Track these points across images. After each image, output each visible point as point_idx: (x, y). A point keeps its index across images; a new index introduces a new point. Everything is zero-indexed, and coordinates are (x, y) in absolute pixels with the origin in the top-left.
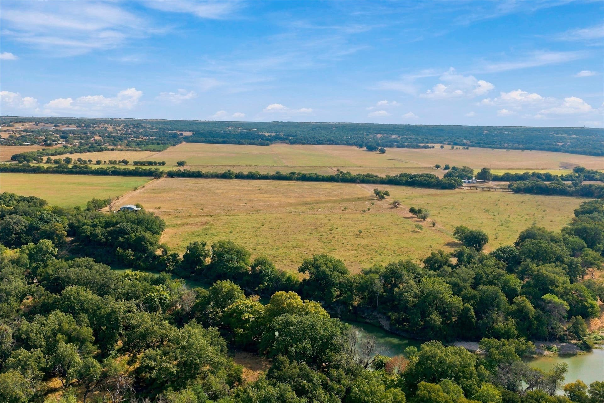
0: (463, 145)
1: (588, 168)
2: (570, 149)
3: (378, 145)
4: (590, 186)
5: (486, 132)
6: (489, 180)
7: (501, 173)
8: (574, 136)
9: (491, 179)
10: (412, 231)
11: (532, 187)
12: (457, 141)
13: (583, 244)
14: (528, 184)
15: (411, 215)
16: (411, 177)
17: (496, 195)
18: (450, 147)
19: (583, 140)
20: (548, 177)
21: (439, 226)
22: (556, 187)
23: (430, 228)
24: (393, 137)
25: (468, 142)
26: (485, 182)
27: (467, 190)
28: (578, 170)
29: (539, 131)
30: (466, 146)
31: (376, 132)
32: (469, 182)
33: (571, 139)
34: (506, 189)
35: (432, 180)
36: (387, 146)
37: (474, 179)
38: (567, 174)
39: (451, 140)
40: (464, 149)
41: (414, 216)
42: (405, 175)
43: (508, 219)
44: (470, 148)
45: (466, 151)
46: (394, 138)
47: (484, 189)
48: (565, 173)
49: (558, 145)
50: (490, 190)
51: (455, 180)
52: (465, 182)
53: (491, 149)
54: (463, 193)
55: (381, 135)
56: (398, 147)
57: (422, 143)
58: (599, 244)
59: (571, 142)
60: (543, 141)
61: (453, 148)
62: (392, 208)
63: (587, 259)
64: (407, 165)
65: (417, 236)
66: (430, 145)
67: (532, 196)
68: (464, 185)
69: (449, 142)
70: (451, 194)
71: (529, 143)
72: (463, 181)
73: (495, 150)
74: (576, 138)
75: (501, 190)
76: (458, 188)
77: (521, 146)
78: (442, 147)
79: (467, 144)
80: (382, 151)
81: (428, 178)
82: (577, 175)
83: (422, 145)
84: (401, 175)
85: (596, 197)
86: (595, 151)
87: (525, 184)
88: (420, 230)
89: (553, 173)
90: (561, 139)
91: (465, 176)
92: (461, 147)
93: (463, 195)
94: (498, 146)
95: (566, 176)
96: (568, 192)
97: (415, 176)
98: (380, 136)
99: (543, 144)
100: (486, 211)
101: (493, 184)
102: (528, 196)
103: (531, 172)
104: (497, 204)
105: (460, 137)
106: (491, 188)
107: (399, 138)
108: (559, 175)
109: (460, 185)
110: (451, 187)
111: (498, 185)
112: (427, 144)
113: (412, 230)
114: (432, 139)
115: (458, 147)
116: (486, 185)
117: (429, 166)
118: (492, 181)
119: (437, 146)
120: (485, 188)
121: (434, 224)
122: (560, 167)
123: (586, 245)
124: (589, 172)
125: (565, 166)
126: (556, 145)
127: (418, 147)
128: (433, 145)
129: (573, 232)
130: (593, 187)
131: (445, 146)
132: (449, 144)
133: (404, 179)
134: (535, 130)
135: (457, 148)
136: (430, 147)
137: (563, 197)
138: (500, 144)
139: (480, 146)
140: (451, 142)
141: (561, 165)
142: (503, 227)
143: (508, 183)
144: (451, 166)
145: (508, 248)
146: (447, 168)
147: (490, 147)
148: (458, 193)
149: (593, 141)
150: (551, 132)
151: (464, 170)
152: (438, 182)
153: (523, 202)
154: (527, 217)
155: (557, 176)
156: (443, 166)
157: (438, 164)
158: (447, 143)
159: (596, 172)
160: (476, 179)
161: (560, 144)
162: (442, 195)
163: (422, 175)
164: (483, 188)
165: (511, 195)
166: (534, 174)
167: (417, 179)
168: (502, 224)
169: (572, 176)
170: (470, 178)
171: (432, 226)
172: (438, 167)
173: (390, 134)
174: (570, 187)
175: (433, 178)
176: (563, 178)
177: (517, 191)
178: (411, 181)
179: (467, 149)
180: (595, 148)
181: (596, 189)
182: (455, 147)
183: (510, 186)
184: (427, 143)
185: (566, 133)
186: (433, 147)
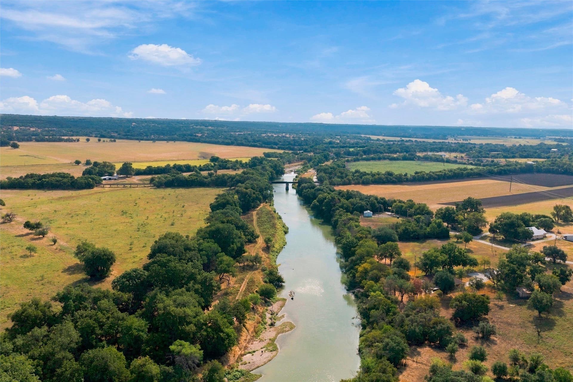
0: (111, 137)
1: (222, 157)
2: (207, 139)
3: (11, 138)
4: (224, 175)
5: (134, 124)
6: (131, 174)
7: (143, 166)
8: (210, 128)
9: (133, 173)
10: (21, 257)
11: (173, 180)
12: (104, 133)
13: (217, 249)
14: (169, 177)
15: (27, 231)
16: (40, 178)
17: (138, 192)
18: (97, 139)
19: (217, 131)
20: (188, 168)
21: (62, 243)
22: (195, 179)
23: (49, 247)
24: (32, 129)
25: (116, 135)
26: (127, 177)
27: (107, 188)
28: (214, 159)
29: (182, 123)
30: (113, 139)
31: (11, 124)
32: (110, 179)
33: (208, 130)
34: (147, 184)
35: (65, 180)
36: (23, 140)
37: (115, 174)
38: (205, 164)
39: (98, 133)
40: (112, 141)
41: (31, 231)
42: (32, 176)
43: (146, 221)
44: (117, 140)
45: (114, 143)
46: (33, 131)
47: (126, 186)
48: (203, 163)
49: (198, 136)
50: (132, 186)
51: (93, 179)
52: (105, 179)
53: (138, 141)
54: (102, 193)
55: (18, 128)
56: (37, 141)
57: (66, 136)
58: (233, 244)
59: (207, 133)
60: (185, 132)
61: (99, 140)
62: (4, 223)
63: (222, 267)
64: (41, 162)
65: (28, 263)
66: (74, 138)
67: (173, 190)
68: (104, 182)
69: (95, 134)
70: (89, 195)
71: (173, 135)
72: (103, 178)
73: (141, 141)
74: (212, 130)
75: (143, 186)
76: (96, 186)
77: (166, 137)
78: (88, 140)
79: (114, 136)
80: (15, 146)
81: (60, 179)
82: (212, 164)
83: (66, 138)
84: (27, 176)
85: (229, 186)
86: (226, 141)
87: (166, 178)
88: (33, 253)
89: (192, 163)
90: (200, 131)
91: (105, 172)
92: (108, 140)
93: (101, 195)
94: (145, 137)
95: (204, 166)
96: (205, 183)
97: (44, 176)
98: (16, 128)
99: (185, 135)
100: (124, 213)
101: (136, 179)
102: (169, 191)
103: (172, 164)
104: (136, 204)
105: (108, 129)
106: (133, 184)
107: (39, 131)
108: (198, 166)
109: (98, 183)
110: (89, 186)
111: (141, 180)
112: (71, 138)
113: (22, 254)
114: (77, 132)
115: (105, 139)
116: (128, 181)
117: (69, 161)
118: (134, 175)
119: (83, 139)
120: (126, 184)
121: (55, 241)
122: (199, 157)
123: (220, 249)
124: (222, 161)
125: (203, 156)
126: (195, 136)
127: (60, 140)
128: (78, 137)
129: (207, 236)
130: (226, 177)
131: (91, 139)
132: (96, 137)
133: (30, 181)
134: (178, 123)
135: (104, 141)
136: (75, 141)
137: (201, 189)
138: (147, 136)
139: (127, 139)
140: (99, 134)
141: (200, 155)
142: (140, 232)
143: (150, 177)
144: (92, 161)
145: (135, 272)
146: (88, 163)
147: (137, 139)
148: (96, 193)
149: (225, 132)
150: (192, 124)
151: (105, 165)
152: (73, 182)
153: (163, 198)
154: (166, 216)
155: (196, 166)
156: (83, 161)
157: (79, 160)
158: (94, 135)
159: (228, 161)
160: (118, 174)
161: (200, 135)
162: (77, 197)
163: (53, 175)
164: (124, 184)
165: (153, 190)
166: (175, 166)
167: (47, 180)
168: (139, 229)
169: (209, 166)
170: (111, 174)
171: (53, 243)
172: (78, 163)
173: (29, 126)
174: (206, 178)
175: (67, 177)
176: (201, 169)
177: (159, 185)
178: (40, 183)
179: (115, 141)
180: (227, 139)
181: (228, 179)
182: (102, 139)
183: (152, 180)
184: (73, 136)
185: (203, 125)
186: (78, 140)
